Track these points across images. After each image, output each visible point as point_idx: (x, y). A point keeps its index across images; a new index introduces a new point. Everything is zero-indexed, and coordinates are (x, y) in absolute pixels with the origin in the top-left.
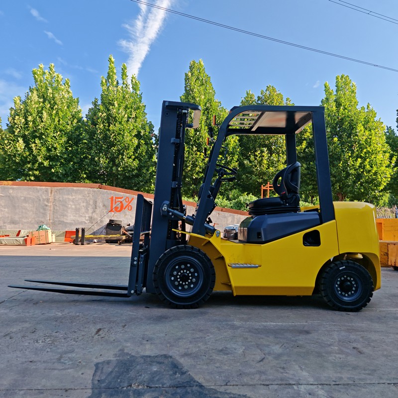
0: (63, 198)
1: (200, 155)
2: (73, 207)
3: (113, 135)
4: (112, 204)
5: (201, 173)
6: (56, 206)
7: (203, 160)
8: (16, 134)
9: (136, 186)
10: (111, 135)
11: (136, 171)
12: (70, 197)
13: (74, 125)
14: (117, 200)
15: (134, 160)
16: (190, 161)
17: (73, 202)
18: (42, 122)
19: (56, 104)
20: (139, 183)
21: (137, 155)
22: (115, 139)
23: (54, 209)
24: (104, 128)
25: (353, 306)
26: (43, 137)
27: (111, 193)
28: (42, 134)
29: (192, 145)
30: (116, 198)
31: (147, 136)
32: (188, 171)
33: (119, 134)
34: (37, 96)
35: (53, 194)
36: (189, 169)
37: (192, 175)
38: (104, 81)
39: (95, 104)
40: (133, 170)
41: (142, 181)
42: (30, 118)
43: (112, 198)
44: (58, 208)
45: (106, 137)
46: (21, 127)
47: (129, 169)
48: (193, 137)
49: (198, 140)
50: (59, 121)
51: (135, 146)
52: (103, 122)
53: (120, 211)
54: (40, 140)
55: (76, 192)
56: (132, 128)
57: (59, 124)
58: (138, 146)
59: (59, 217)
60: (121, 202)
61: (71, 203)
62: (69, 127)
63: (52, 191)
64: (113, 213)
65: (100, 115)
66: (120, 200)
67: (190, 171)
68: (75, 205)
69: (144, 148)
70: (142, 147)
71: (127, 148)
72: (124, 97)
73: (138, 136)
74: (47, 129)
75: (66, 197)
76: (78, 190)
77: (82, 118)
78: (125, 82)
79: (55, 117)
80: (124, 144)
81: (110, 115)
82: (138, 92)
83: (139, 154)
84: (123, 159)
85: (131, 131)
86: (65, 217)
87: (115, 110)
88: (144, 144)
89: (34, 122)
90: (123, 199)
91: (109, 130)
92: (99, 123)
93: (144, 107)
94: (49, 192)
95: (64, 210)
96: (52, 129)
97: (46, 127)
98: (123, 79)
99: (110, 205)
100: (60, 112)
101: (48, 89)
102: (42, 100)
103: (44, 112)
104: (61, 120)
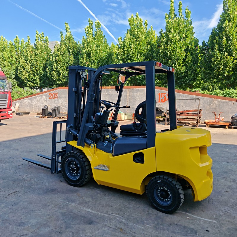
0: (134, 94)
1: (230, 58)
2: (139, 99)
3: (169, 52)
4: (159, 97)
5: (231, 71)
6: (130, 99)
7: (233, 61)
8: (119, 59)
9: (185, 83)
10: (168, 52)
11: (184, 74)
12: (137, 94)
13: (149, 48)
15: (182, 66)
16: (222, 64)
18: (131, 50)
19: (139, 37)
20: (186, 81)
21: (185, 63)
22: (171, 54)
23: (129, 101)
24: (165, 48)
25: (166, 209)
26: (132, 58)
27: (159, 91)
28: (131, 57)
29: (224, 52)
30: (162, 94)
31: (193, 49)
32: (221, 71)
33: (173, 51)
34: (130, 35)
35: (129, 93)
36: (221, 69)
37: (224, 73)
38: (167, 16)
39: (161, 33)
40: (182, 73)
41: (188, 80)
42: (126, 49)
43: (160, 94)
44: (131, 100)
45: (165, 55)
46: (121, 54)
47: (180, 73)
48: (226, 45)
49: (230, 46)
50: (140, 48)
51: (184, 57)
52: (164, 44)
53: (164, 102)
54: (130, 61)
55: (140, 91)
56: (182, 45)
57: (140, 50)
58: (186, 57)
59: (132, 105)
60: (165, 96)
61: (138, 97)
62: (145, 51)
63: (128, 91)
64: (160, 103)
65: (162, 40)
66: (164, 95)
67: (222, 70)
68: (139, 98)
69: (190, 58)
70: (188, 57)
71: (178, 59)
72: (179, 25)
73: (186, 50)
74: (134, 54)
75: (135, 94)
76: (141, 90)
77: (154, 43)
78: (180, 14)
79: (138, 46)
80: (176, 57)
81: (168, 39)
82: (189, 19)
83: (187, 62)
84: (175, 67)
85: (182, 47)
86: (135, 105)
87: (171, 35)
88: (190, 55)
89: (128, 51)
90: (166, 95)
91: (167, 49)
92: (162, 45)
93: (192, 29)
94: (127, 91)
95: (134, 101)
96: (137, 54)
97: (133, 53)
98: (179, 12)
99: (158, 98)
100: (141, 43)
101: (135, 30)
102: (132, 37)
103: (132, 44)
104: (141, 47)
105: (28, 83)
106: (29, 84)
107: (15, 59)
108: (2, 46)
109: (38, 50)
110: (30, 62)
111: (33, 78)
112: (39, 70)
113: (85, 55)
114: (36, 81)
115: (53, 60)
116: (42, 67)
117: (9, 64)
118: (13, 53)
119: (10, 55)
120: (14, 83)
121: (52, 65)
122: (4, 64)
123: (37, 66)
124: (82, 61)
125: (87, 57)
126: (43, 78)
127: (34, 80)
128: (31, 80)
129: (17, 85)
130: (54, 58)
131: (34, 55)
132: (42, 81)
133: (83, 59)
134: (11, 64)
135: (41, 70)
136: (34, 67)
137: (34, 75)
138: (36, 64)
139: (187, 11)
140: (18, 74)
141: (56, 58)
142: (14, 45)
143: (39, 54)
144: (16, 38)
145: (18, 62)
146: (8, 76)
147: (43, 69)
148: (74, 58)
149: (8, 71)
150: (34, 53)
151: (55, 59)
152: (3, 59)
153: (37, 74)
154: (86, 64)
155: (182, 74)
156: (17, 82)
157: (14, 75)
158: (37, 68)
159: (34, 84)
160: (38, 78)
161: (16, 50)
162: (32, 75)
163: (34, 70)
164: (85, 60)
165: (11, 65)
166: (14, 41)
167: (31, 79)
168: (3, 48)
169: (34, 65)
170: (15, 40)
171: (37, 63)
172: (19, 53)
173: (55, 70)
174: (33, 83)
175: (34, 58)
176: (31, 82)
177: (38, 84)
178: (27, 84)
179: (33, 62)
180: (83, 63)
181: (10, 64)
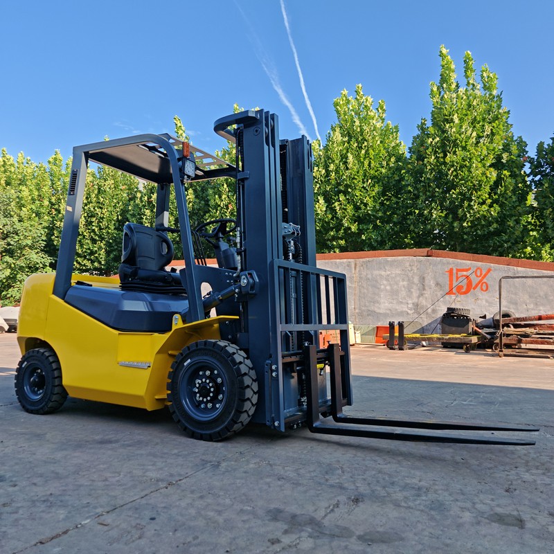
0: (372, 275)
2: (388, 288)
3: (452, 169)
4: (451, 281)
6: (363, 287)
8: (315, 191)
10: (449, 170)
11: (495, 225)
12: (383, 273)
13: (392, 166)
14: (460, 274)
15: (491, 206)
17: (387, 280)
18: (347, 169)
19: (365, 140)
20: (501, 246)
21: (495, 197)
22: (456, 176)
23: (360, 292)
24: (437, 161)
26: (349, 190)
27: (448, 263)
28: (347, 186)
30: (458, 270)
31: (513, 162)
33: (462, 167)
34: (340, 135)
35: (358, 270)
38: (435, 89)
39: (422, 128)
40: (490, 224)
41: (506, 242)
42: (332, 167)
43: (451, 270)
44: (366, 291)
45: (440, 177)
46: (321, 181)
47: (483, 222)
50: (369, 165)
51: (492, 183)
52: (435, 152)
53: (465, 293)
54: (345, 196)
55: (392, 264)
56: (485, 152)
57: (369, 169)
58: (498, 183)
59: (367, 304)
60: (467, 277)
61: (385, 282)
62: (383, 171)
63: (356, 264)
64: (453, 297)
65: (429, 142)
66: (465, 273)
68: (390, 285)
69: (508, 184)
70: (505, 181)
71: (478, 188)
72: (469, 106)
73: (498, 165)
74: (354, 178)
75: (376, 272)
76: (395, 261)
77: (403, 154)
78: (471, 82)
79: (365, 159)
80: (472, 182)
81: (447, 139)
82: (495, 92)
83: (501, 195)
84: (470, 207)
85: (484, 159)
86: (377, 305)
87: (454, 130)
88: (510, 176)
89: (337, 172)
90: (470, 272)
91: (445, 163)
92: (429, 155)
93: (506, 115)
94: (353, 266)
95: (374, 294)
96: (361, 178)
97: (352, 176)
98: (467, 77)
99: (448, 283)
100: (371, 151)
101: (355, 122)
102: (346, 139)
103: (349, 155)
104: (372, 162)
105: (77, 261)
106: (79, 263)
107: (48, 203)
108: (20, 177)
109: (105, 180)
110: (86, 208)
111: (89, 249)
112: (107, 227)
113: (225, 186)
114: (96, 255)
115: (142, 201)
116: (114, 221)
117: (34, 215)
118: (45, 189)
119: (37, 193)
120: (43, 260)
121: (139, 214)
122: (21, 214)
123: (103, 218)
124: (218, 201)
125: (229, 191)
126: (116, 247)
127: (92, 253)
128: (86, 252)
129: (50, 266)
130: (146, 198)
131: (96, 192)
132: (112, 256)
133: (220, 197)
134: (38, 214)
135: (113, 228)
136: (94, 219)
137: (94, 241)
138: (99, 214)
139: (485, 75)
140: (53, 237)
141: (151, 197)
142: (48, 170)
143: (108, 190)
144: (54, 156)
145: (56, 210)
146: (29, 242)
147: (117, 225)
148: (196, 197)
149: (30, 231)
150: (97, 187)
151: (148, 199)
152: (18, 203)
153: (100, 237)
154: (227, 209)
155: (491, 226)
156: (49, 258)
157: (42, 240)
158: (101, 222)
159: (93, 262)
160: (103, 247)
161: (53, 184)
162: (89, 241)
163: (93, 228)
164: (225, 198)
165: (37, 218)
166: (49, 162)
167: (84, 250)
168: (20, 180)
169: (94, 217)
170: (51, 160)
171: (104, 211)
172: (59, 189)
173: (146, 225)
174: (88, 260)
175: (95, 199)
176: (85, 257)
177: (103, 263)
178: (75, 263)
179: (92, 209)
180: (219, 206)
181: (36, 215)
